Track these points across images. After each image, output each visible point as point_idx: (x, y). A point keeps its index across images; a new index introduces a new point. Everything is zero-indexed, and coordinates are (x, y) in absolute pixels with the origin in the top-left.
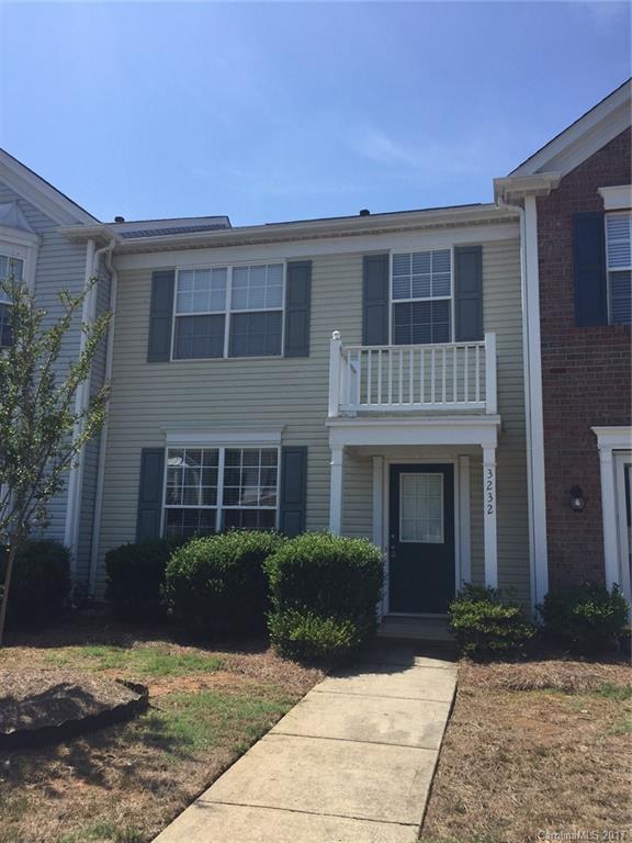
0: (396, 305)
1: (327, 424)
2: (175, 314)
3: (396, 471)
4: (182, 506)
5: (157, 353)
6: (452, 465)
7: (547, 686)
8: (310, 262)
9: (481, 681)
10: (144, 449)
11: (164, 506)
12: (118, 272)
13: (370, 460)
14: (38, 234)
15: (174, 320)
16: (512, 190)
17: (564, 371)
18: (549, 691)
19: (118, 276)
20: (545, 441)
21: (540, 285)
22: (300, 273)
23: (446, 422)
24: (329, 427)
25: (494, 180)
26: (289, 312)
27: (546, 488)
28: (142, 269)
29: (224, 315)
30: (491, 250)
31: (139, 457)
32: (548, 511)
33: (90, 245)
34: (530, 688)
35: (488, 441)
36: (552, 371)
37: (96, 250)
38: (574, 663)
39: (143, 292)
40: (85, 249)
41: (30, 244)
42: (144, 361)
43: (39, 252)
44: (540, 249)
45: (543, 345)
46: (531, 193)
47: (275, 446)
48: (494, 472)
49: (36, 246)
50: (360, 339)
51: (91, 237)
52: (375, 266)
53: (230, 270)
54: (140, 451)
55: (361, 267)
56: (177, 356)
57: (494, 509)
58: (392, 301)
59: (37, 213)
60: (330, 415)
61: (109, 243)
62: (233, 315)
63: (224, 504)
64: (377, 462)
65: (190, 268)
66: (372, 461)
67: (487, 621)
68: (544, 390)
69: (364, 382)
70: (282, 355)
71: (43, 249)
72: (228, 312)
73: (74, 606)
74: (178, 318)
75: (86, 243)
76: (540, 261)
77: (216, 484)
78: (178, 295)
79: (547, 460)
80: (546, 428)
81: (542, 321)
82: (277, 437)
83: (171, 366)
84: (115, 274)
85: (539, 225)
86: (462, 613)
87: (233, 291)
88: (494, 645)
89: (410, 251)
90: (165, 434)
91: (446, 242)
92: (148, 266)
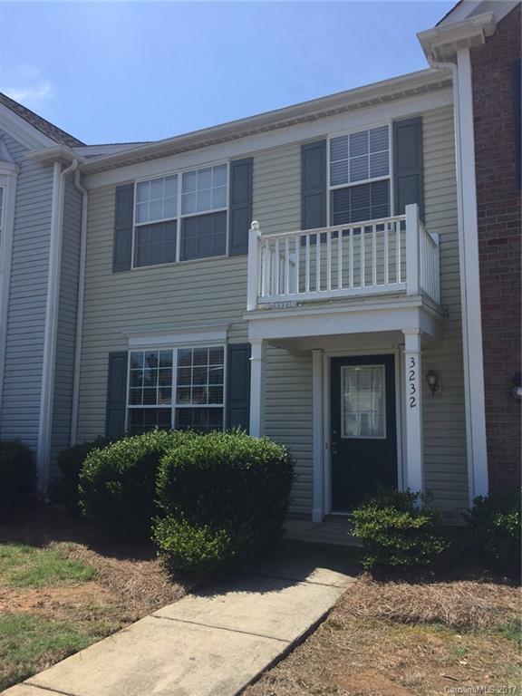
0: (334, 192)
1: (245, 318)
2: (135, 225)
3: (337, 364)
4: (142, 406)
5: (120, 264)
6: (393, 356)
7: (436, 620)
8: (252, 159)
9: (361, 607)
10: (111, 354)
11: (128, 406)
12: (88, 191)
13: (309, 354)
14: (17, 163)
15: (134, 229)
16: (440, 44)
17: (504, 241)
18: (435, 627)
19: (89, 195)
20: (484, 322)
21: (476, 146)
22: (242, 171)
23: (362, 308)
24: (248, 321)
25: (417, 35)
26: (232, 211)
27: (485, 375)
28: (108, 186)
29: (176, 221)
30: (432, 120)
31: (107, 361)
32: (487, 402)
33: (56, 168)
34: (416, 620)
35: (410, 325)
36: (490, 243)
37: (62, 171)
38: (491, 586)
39: (108, 208)
40: (52, 171)
41: (8, 172)
42: (110, 272)
43: (18, 179)
44: (475, 107)
45: (479, 215)
46: (461, 44)
47: (222, 345)
48: (417, 361)
49: (16, 175)
50: (299, 224)
51: (55, 160)
52: (313, 153)
53: (180, 176)
54: (107, 355)
55: (299, 157)
56: (138, 264)
57: (417, 402)
58: (329, 188)
59: (17, 145)
60: (248, 309)
61: (71, 163)
62: (184, 220)
63: (177, 403)
64: (316, 356)
65: (146, 179)
66: (312, 355)
67: (391, 531)
68: (481, 266)
69: (302, 275)
70: (227, 255)
71: (22, 176)
72: (179, 217)
73: (47, 501)
74: (139, 228)
75: (53, 166)
76: (476, 120)
77: (171, 384)
78: (138, 206)
79: (485, 344)
80: (484, 308)
81: (478, 187)
82: (223, 335)
83: (132, 274)
84: (86, 194)
85: (474, 79)
86: (363, 521)
87: (183, 197)
88: (395, 560)
89: (347, 133)
90: (127, 339)
91: (383, 118)
92: (112, 182)
